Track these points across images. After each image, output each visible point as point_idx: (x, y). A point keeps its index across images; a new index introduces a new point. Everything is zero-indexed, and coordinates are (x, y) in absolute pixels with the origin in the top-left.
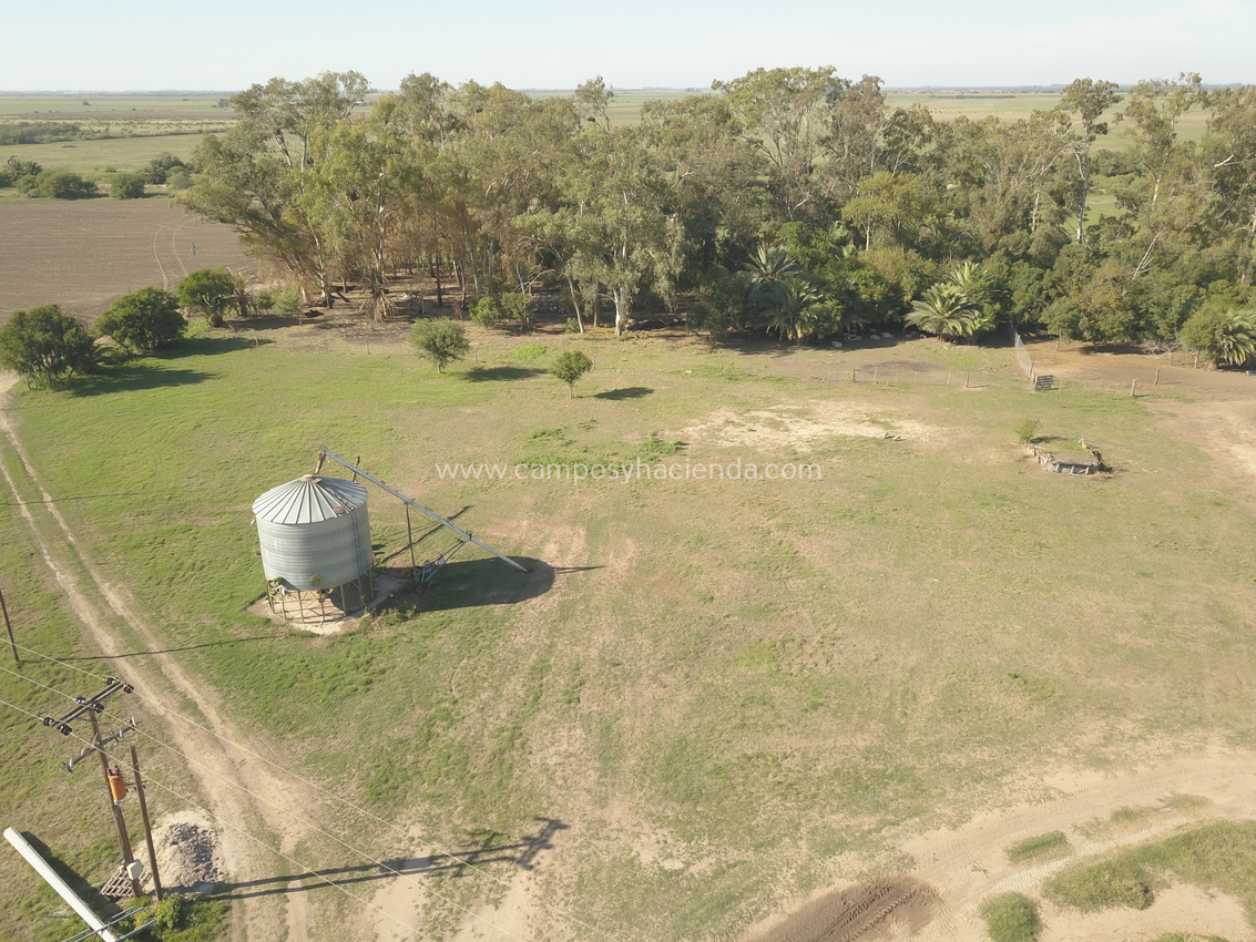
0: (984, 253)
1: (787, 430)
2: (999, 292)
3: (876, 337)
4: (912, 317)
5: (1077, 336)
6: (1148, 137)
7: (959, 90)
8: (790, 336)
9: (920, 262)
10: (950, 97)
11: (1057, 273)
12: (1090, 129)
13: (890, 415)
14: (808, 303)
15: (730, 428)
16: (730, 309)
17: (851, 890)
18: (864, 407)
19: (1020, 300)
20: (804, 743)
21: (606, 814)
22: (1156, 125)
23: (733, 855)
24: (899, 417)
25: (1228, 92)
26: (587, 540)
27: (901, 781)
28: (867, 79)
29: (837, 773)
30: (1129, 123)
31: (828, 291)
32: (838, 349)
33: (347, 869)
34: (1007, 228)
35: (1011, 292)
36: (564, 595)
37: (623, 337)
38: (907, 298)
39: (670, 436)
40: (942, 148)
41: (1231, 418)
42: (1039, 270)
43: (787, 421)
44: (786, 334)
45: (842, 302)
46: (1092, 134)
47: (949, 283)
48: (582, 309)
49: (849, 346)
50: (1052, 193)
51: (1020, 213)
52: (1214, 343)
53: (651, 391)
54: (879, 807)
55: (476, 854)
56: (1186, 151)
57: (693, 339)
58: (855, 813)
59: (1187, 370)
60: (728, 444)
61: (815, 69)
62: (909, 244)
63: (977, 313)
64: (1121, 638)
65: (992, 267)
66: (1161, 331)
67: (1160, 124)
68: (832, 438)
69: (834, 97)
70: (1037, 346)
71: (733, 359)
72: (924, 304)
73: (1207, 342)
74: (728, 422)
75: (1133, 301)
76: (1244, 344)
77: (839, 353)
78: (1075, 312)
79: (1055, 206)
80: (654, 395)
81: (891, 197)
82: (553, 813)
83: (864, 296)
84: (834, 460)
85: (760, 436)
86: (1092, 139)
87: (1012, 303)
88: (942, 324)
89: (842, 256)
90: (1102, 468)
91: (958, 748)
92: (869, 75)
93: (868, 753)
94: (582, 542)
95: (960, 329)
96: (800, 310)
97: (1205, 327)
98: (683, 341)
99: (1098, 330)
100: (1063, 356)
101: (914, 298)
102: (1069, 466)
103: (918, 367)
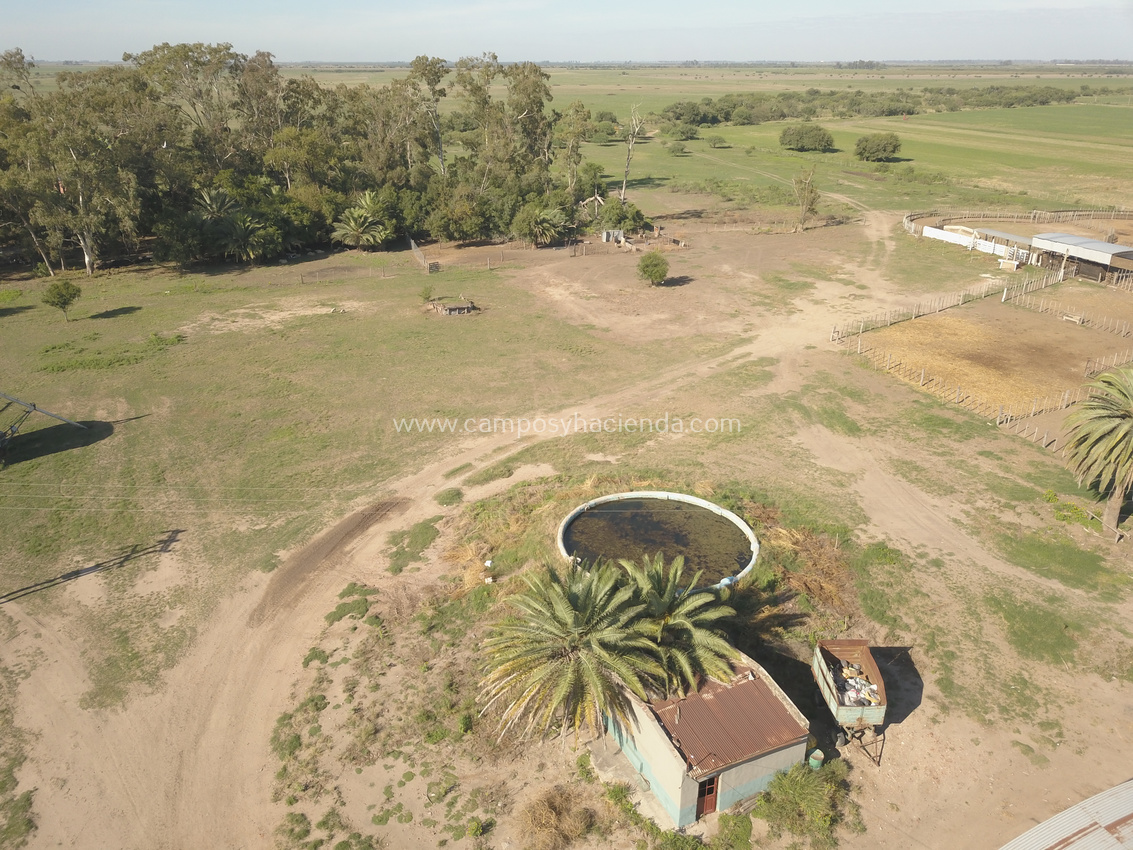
0: (378, 185)
1: (262, 318)
2: (394, 211)
3: (312, 254)
4: (336, 235)
5: (451, 237)
6: (472, 98)
7: (336, 64)
8: (244, 258)
9: (333, 194)
10: (330, 71)
11: (429, 195)
12: (434, 93)
13: (335, 300)
14: (254, 231)
15: (216, 322)
16: (190, 241)
17: (365, 510)
18: (314, 297)
19: (409, 215)
20: (322, 463)
21: (209, 519)
22: (476, 90)
23: (295, 514)
24: (341, 300)
25: (516, 66)
26: (128, 403)
27: (383, 464)
28: (260, 54)
29: (346, 470)
30: (458, 88)
31: (267, 220)
32: (285, 264)
33: (36, 585)
34: (391, 166)
35: (402, 211)
36: (126, 434)
37: (95, 275)
38: (329, 221)
39: (169, 334)
40: (332, 109)
41: (545, 274)
42: (418, 194)
43: (260, 313)
44: (241, 258)
45: (280, 228)
46: (437, 97)
47: (357, 208)
48: (47, 254)
49: (292, 262)
50: (416, 140)
51: (397, 156)
52: (531, 230)
53: (140, 308)
54: (372, 477)
55: (128, 556)
56: (500, 107)
57: (162, 270)
58: (360, 483)
59: (520, 251)
60: (219, 332)
61: (214, 45)
62: (322, 183)
63: (381, 227)
64: (492, 384)
65: (385, 193)
66: (502, 229)
67: (479, 88)
68: (297, 318)
69: (234, 69)
70: (426, 247)
71: (201, 279)
72: (342, 224)
73: (527, 231)
74: (213, 319)
75: (481, 210)
76: (548, 230)
77: (287, 267)
78: (446, 219)
79: (421, 150)
80: (144, 310)
81: (301, 146)
82: (174, 527)
83: (296, 223)
84: (302, 330)
85: (242, 324)
86: (437, 100)
87: (404, 219)
88: (358, 238)
89: (271, 194)
90: (474, 308)
91: (412, 445)
92: (262, 51)
93: (361, 458)
94: (126, 405)
95: (372, 240)
96: (248, 236)
97: (524, 221)
98: (153, 272)
99: (463, 231)
100: (445, 251)
101: (334, 221)
102: (454, 310)
103: (348, 269)
